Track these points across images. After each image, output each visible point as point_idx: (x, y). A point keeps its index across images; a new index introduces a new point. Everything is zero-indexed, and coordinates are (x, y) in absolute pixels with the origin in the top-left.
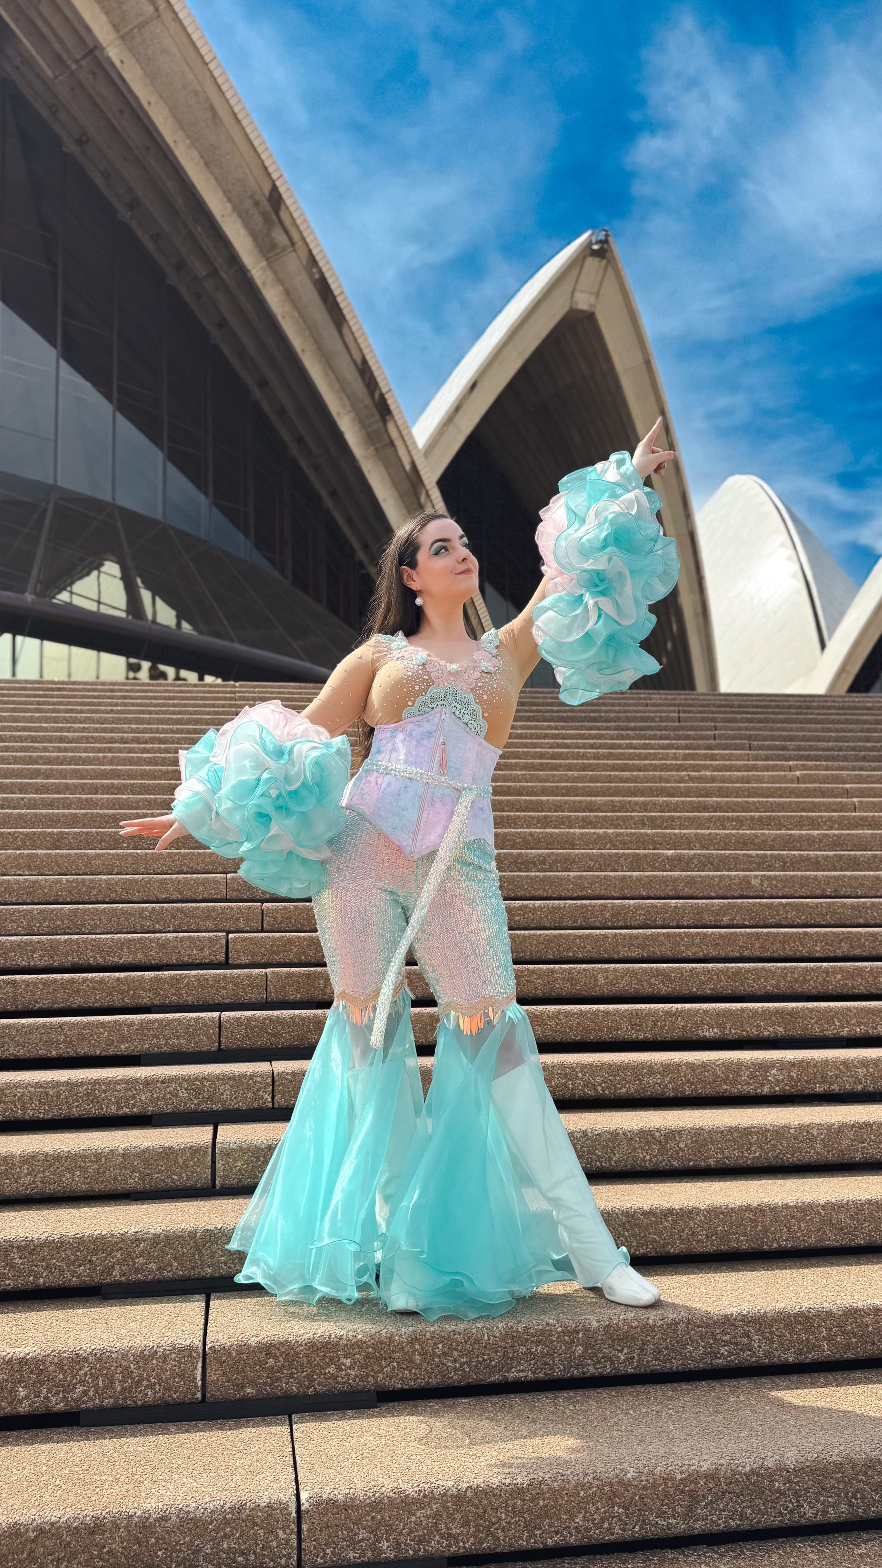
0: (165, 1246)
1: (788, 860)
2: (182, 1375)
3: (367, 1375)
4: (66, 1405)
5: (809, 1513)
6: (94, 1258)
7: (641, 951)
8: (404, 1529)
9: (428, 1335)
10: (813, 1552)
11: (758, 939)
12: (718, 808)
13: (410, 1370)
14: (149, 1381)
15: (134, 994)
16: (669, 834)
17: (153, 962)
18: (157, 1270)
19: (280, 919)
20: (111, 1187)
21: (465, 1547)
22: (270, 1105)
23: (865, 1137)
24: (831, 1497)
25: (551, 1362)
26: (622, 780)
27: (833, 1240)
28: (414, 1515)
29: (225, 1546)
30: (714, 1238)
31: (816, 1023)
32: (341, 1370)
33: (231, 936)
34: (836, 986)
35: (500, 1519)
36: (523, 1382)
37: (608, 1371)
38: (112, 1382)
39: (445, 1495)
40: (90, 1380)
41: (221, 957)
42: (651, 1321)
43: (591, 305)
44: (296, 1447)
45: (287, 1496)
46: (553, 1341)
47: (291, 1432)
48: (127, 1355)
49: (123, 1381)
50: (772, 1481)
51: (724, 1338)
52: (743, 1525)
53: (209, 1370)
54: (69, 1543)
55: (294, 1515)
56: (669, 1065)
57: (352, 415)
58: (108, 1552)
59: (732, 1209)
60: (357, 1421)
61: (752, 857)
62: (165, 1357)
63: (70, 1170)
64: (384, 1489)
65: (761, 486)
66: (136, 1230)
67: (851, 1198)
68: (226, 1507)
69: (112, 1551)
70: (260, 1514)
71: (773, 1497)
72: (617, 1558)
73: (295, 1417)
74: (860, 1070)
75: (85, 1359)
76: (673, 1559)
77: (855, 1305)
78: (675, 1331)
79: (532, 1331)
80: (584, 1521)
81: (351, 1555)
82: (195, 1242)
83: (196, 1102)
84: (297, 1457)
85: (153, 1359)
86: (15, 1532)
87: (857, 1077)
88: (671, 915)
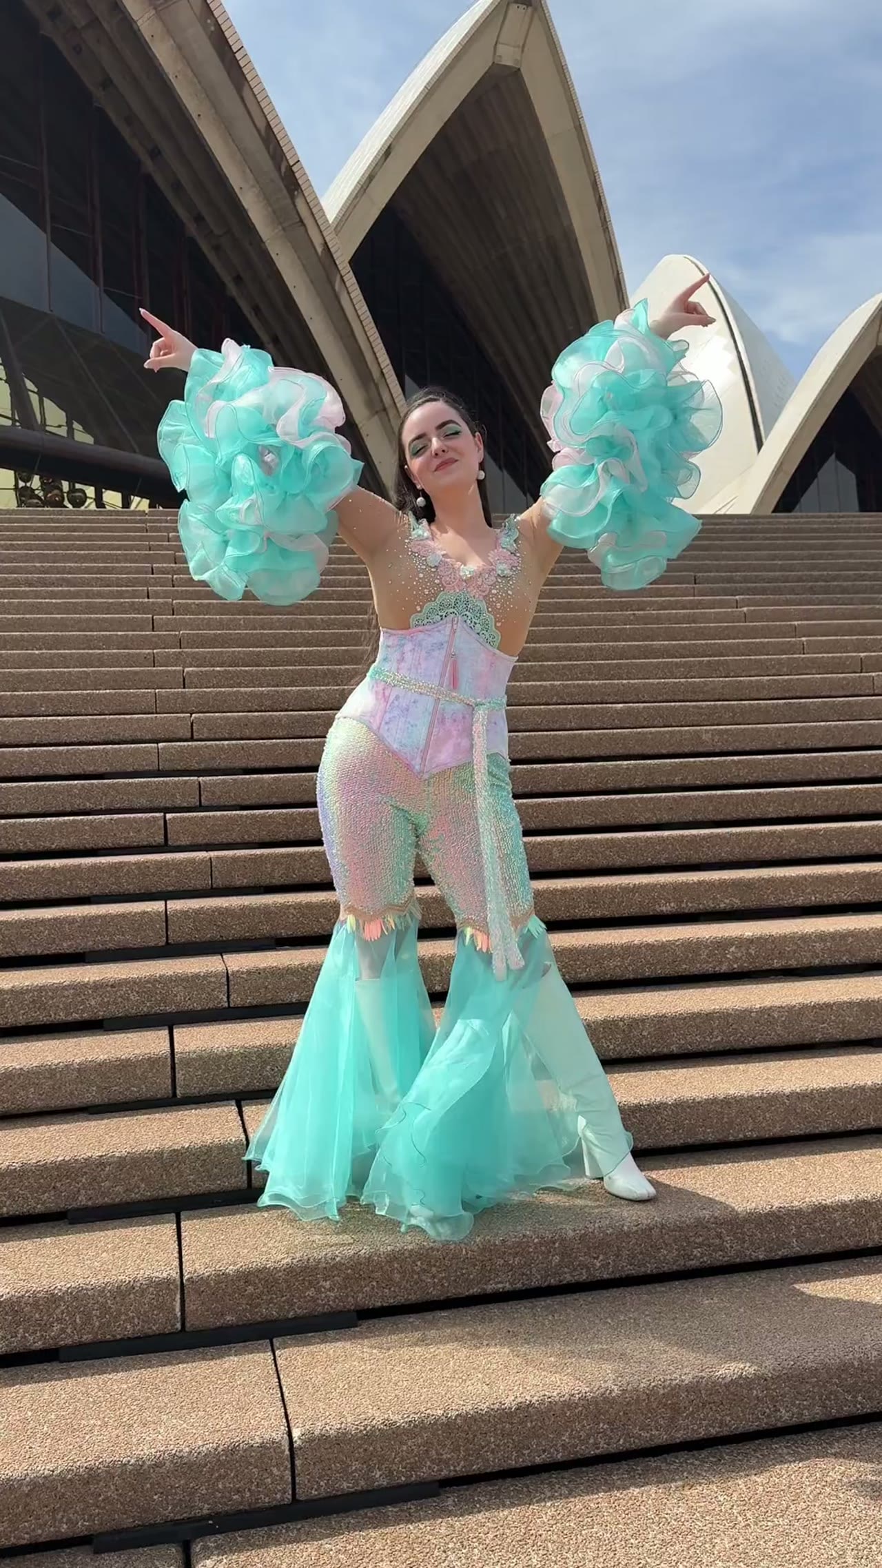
0: (131, 1168)
1: (738, 711)
2: (160, 1308)
3: (347, 1296)
4: (43, 1343)
5: (785, 1416)
6: (58, 1185)
7: (594, 819)
8: (395, 1458)
9: (407, 1254)
10: (789, 1453)
11: (711, 801)
12: (666, 653)
13: (390, 1289)
14: (127, 1315)
15: (71, 884)
16: (618, 684)
17: (87, 846)
18: (124, 1192)
19: (219, 793)
20: (67, 1103)
21: (455, 1471)
22: (226, 1005)
23: (825, 1017)
24: (806, 1400)
25: (528, 1272)
26: (566, 622)
27: (797, 1129)
28: (406, 1444)
29: (220, 1486)
30: (681, 1131)
31: (771, 893)
32: (321, 1292)
33: (169, 816)
34: (790, 852)
35: (490, 1442)
36: (501, 1293)
37: (584, 1278)
38: (89, 1318)
39: (435, 1423)
40: (67, 1318)
41: (160, 839)
42: (625, 1228)
43: (516, 61)
44: (282, 1376)
45: (279, 1434)
46: (530, 1253)
47: (275, 1359)
48: (104, 1291)
49: (100, 1317)
50: (751, 1389)
51: (697, 1241)
52: (722, 1431)
53: (187, 1301)
54: (63, 1494)
55: (287, 1452)
56: (629, 947)
57: (256, 190)
58: (103, 1500)
59: (698, 1102)
60: (339, 1344)
61: (702, 708)
62: (143, 1291)
63: (23, 1088)
64: (374, 1422)
65: (697, 266)
66: (100, 1154)
67: (815, 1086)
68: (220, 1449)
69: (107, 1498)
70: (253, 1454)
71: (751, 1404)
72: (602, 1470)
73: (276, 1342)
74: (818, 944)
75: (61, 1298)
76: (656, 1468)
77: (824, 1202)
78: (649, 1236)
79: (509, 1243)
80: (570, 1438)
81: (345, 1485)
82: (162, 1163)
83: (148, 1004)
84: (284, 1389)
85: (130, 1294)
86: (10, 1486)
87: (815, 952)
88: (623, 777)
